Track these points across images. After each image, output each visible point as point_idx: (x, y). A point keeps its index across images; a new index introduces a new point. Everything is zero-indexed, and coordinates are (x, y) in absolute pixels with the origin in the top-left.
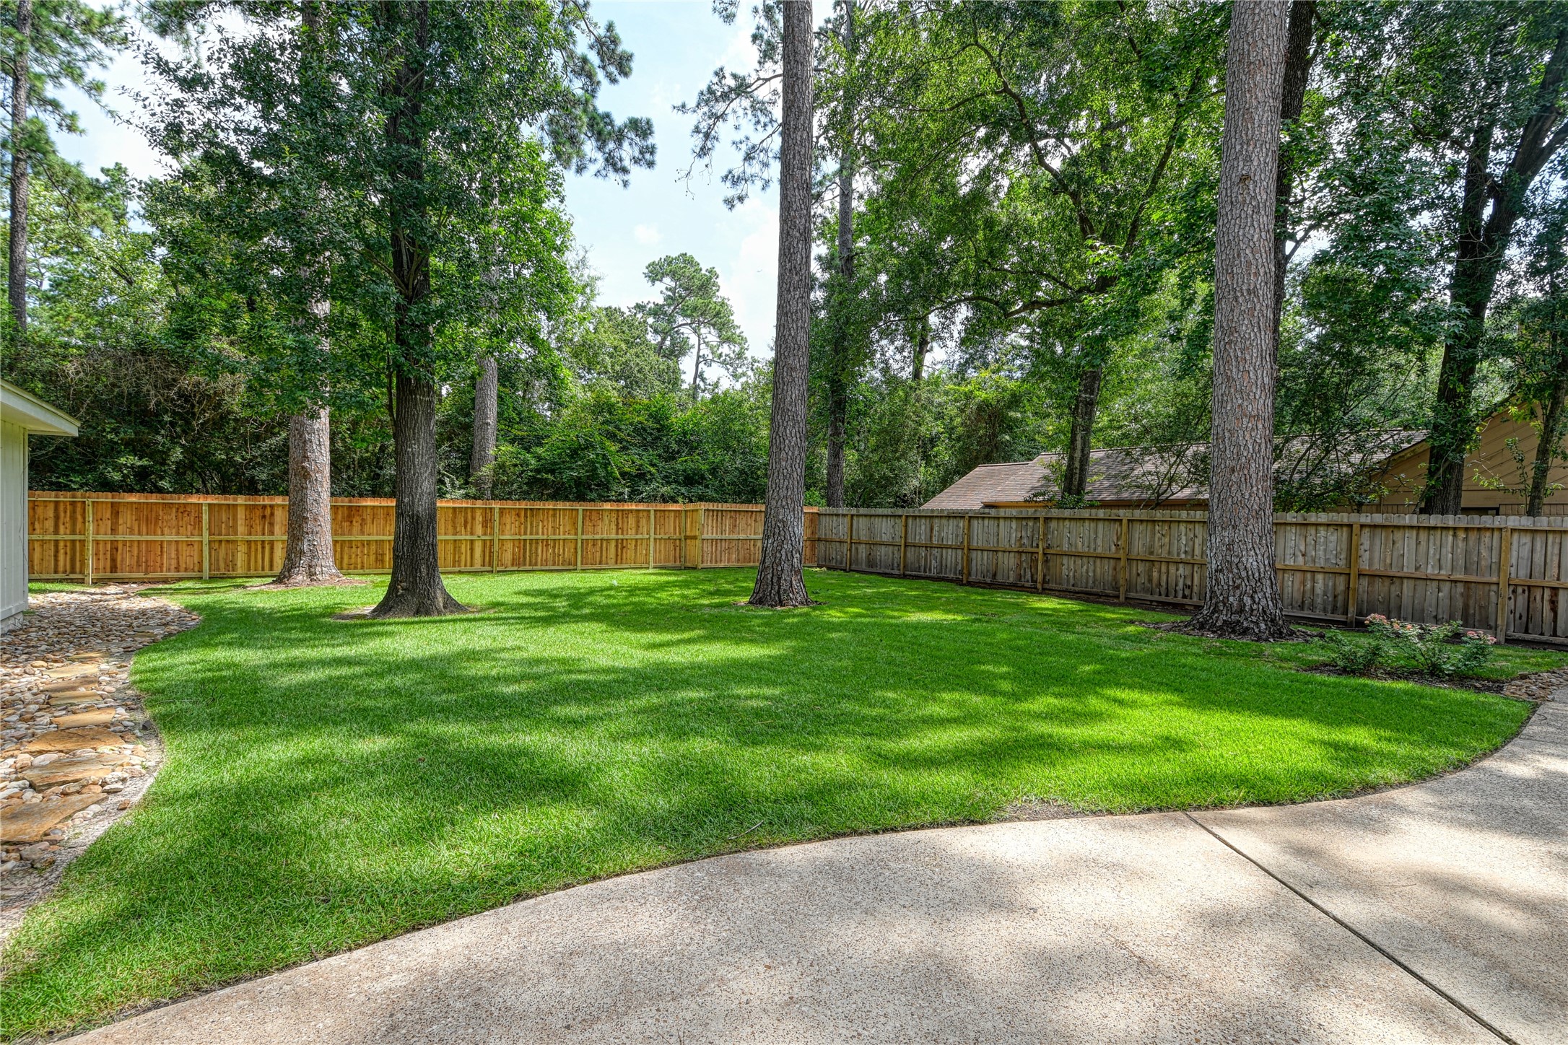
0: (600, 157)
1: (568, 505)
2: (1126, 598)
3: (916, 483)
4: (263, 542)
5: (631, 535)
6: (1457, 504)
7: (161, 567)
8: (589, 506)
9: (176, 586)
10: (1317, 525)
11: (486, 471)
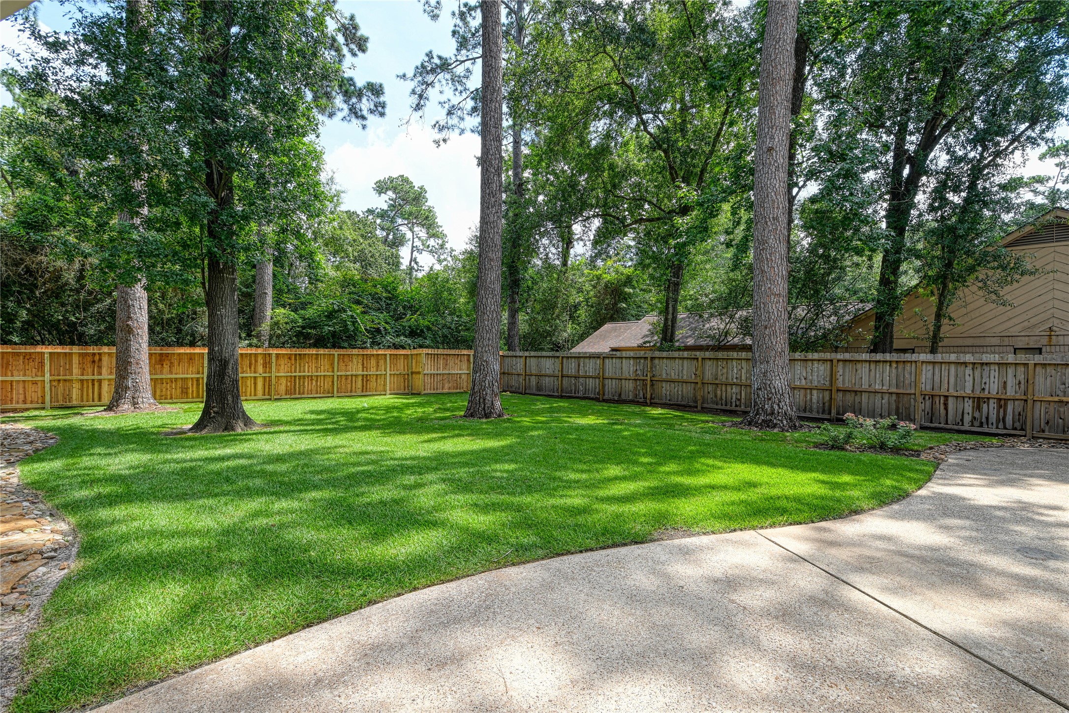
0: (345, 107)
1: (326, 351)
2: (702, 408)
3: (565, 335)
4: (93, 380)
5: (373, 371)
6: (891, 347)
7: (11, 400)
8: (342, 352)
9: (26, 414)
10: (812, 360)
11: (265, 327)
